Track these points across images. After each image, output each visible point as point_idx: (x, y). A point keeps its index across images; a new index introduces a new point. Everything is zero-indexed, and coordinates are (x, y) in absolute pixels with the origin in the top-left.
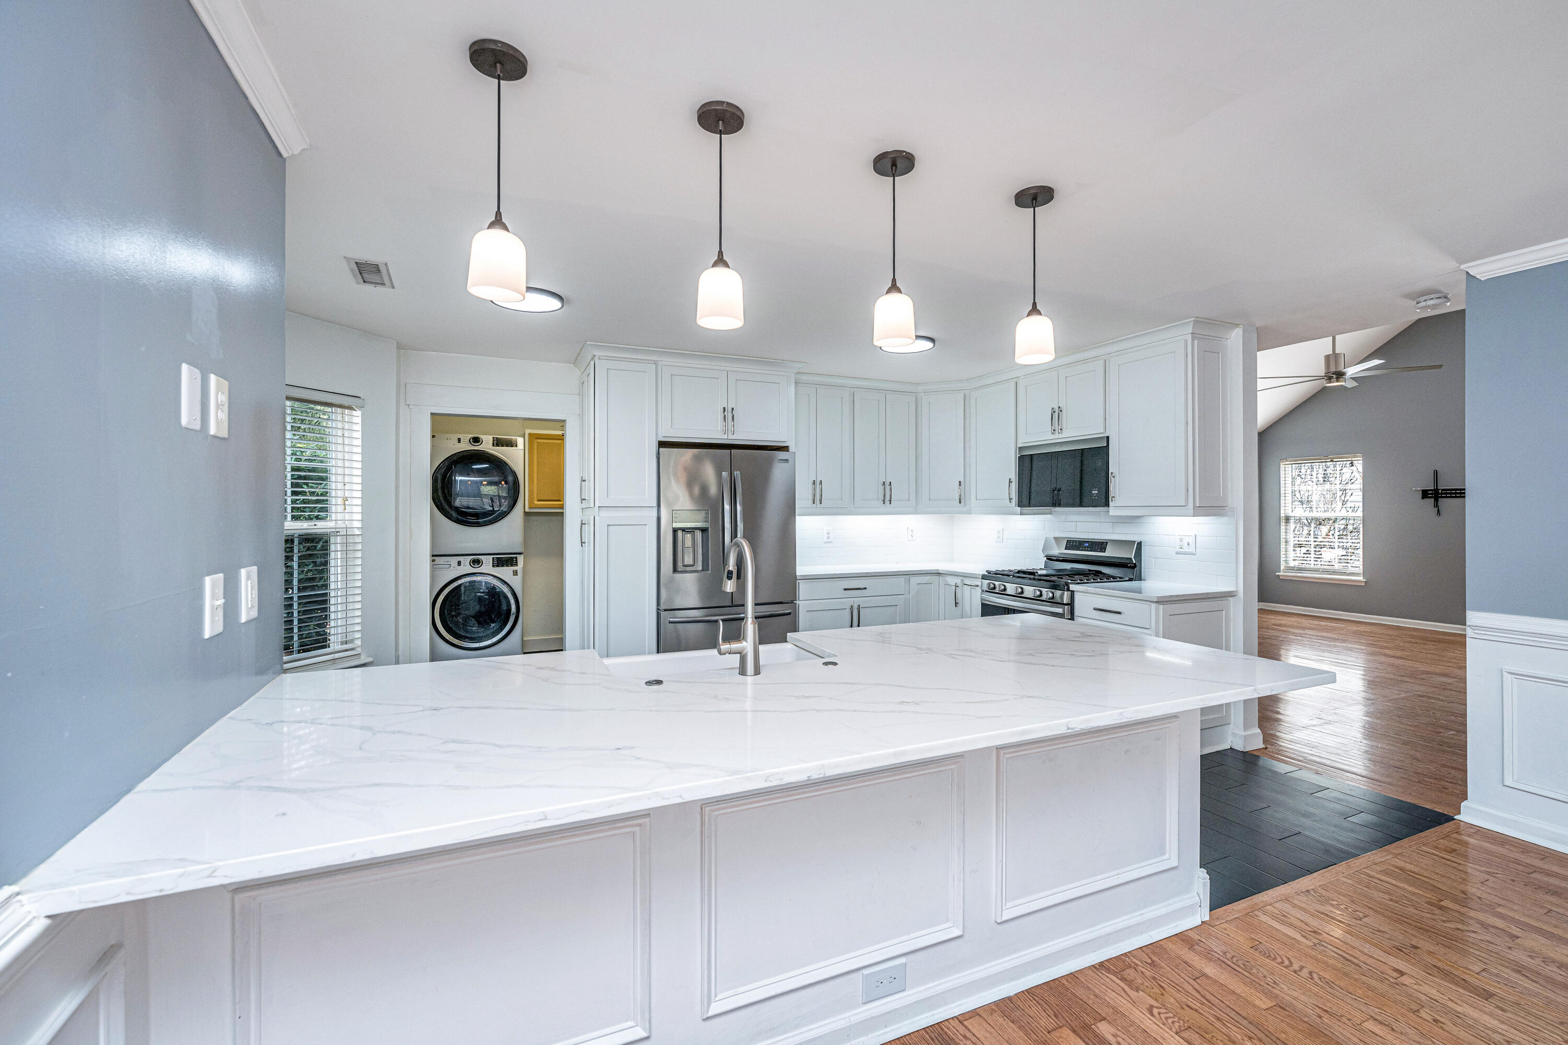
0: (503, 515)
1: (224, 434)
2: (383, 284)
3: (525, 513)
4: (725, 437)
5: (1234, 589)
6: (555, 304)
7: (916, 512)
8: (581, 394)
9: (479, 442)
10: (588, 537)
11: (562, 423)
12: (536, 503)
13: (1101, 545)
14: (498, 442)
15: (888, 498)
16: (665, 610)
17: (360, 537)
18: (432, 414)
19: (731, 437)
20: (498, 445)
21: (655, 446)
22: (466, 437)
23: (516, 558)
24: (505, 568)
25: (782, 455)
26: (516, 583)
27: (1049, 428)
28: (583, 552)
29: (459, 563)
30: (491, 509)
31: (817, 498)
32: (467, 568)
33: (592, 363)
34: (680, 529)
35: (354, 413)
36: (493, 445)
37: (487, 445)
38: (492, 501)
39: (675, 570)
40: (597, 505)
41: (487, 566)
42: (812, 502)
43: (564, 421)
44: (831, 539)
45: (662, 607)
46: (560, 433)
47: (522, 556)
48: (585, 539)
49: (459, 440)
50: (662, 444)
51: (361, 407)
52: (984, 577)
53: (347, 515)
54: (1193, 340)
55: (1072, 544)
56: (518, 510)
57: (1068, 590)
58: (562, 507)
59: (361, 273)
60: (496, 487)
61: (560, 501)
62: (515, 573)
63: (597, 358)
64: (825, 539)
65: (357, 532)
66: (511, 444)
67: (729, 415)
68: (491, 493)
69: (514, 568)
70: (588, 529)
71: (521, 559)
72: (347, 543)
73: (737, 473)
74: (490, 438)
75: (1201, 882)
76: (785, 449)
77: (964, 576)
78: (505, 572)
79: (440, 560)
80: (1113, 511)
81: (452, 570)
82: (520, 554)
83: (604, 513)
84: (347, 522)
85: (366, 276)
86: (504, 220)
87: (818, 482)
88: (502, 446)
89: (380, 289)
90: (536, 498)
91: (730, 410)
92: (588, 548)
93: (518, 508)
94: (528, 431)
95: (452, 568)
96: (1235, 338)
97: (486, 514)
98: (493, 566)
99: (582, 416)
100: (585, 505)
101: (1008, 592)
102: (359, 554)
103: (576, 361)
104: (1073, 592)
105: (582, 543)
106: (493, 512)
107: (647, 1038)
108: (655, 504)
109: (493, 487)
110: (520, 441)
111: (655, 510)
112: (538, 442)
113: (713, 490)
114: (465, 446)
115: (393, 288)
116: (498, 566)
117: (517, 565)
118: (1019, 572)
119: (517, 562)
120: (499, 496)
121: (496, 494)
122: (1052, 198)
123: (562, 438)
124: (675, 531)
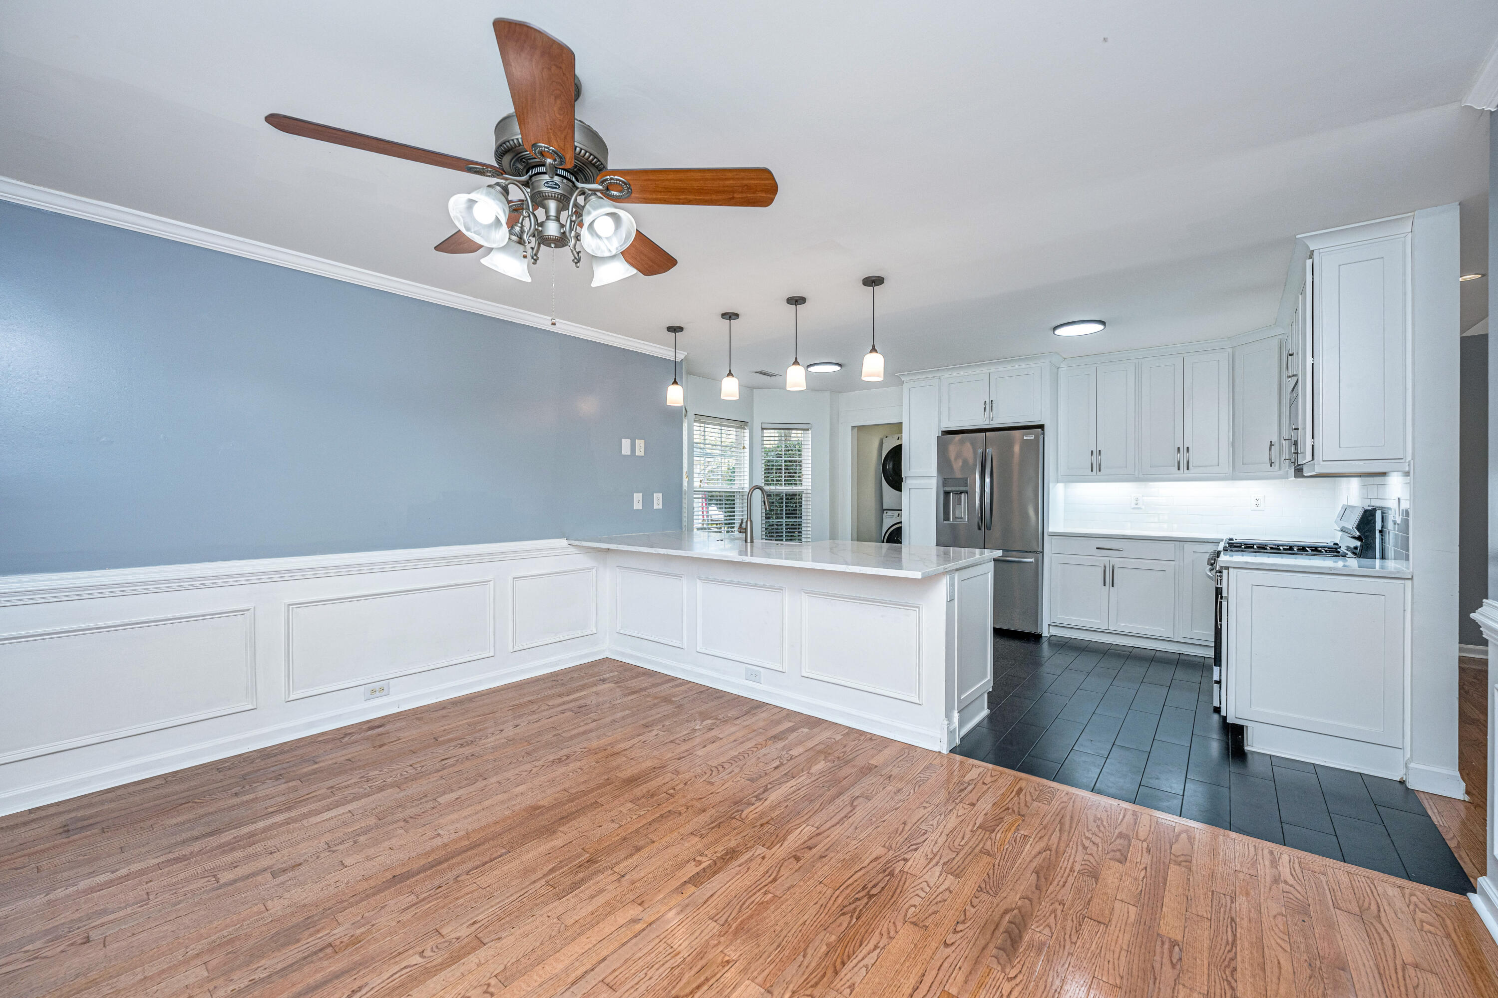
4: (987, 422)
6: (838, 368)
19: (991, 422)
21: (938, 434)
31: (1095, 467)
39: (947, 519)
42: (1090, 470)
50: (943, 433)
63: (904, 382)
67: (989, 406)
73: (989, 450)
76: (1040, 427)
87: (1096, 452)
91: (990, 402)
124: (946, 493)
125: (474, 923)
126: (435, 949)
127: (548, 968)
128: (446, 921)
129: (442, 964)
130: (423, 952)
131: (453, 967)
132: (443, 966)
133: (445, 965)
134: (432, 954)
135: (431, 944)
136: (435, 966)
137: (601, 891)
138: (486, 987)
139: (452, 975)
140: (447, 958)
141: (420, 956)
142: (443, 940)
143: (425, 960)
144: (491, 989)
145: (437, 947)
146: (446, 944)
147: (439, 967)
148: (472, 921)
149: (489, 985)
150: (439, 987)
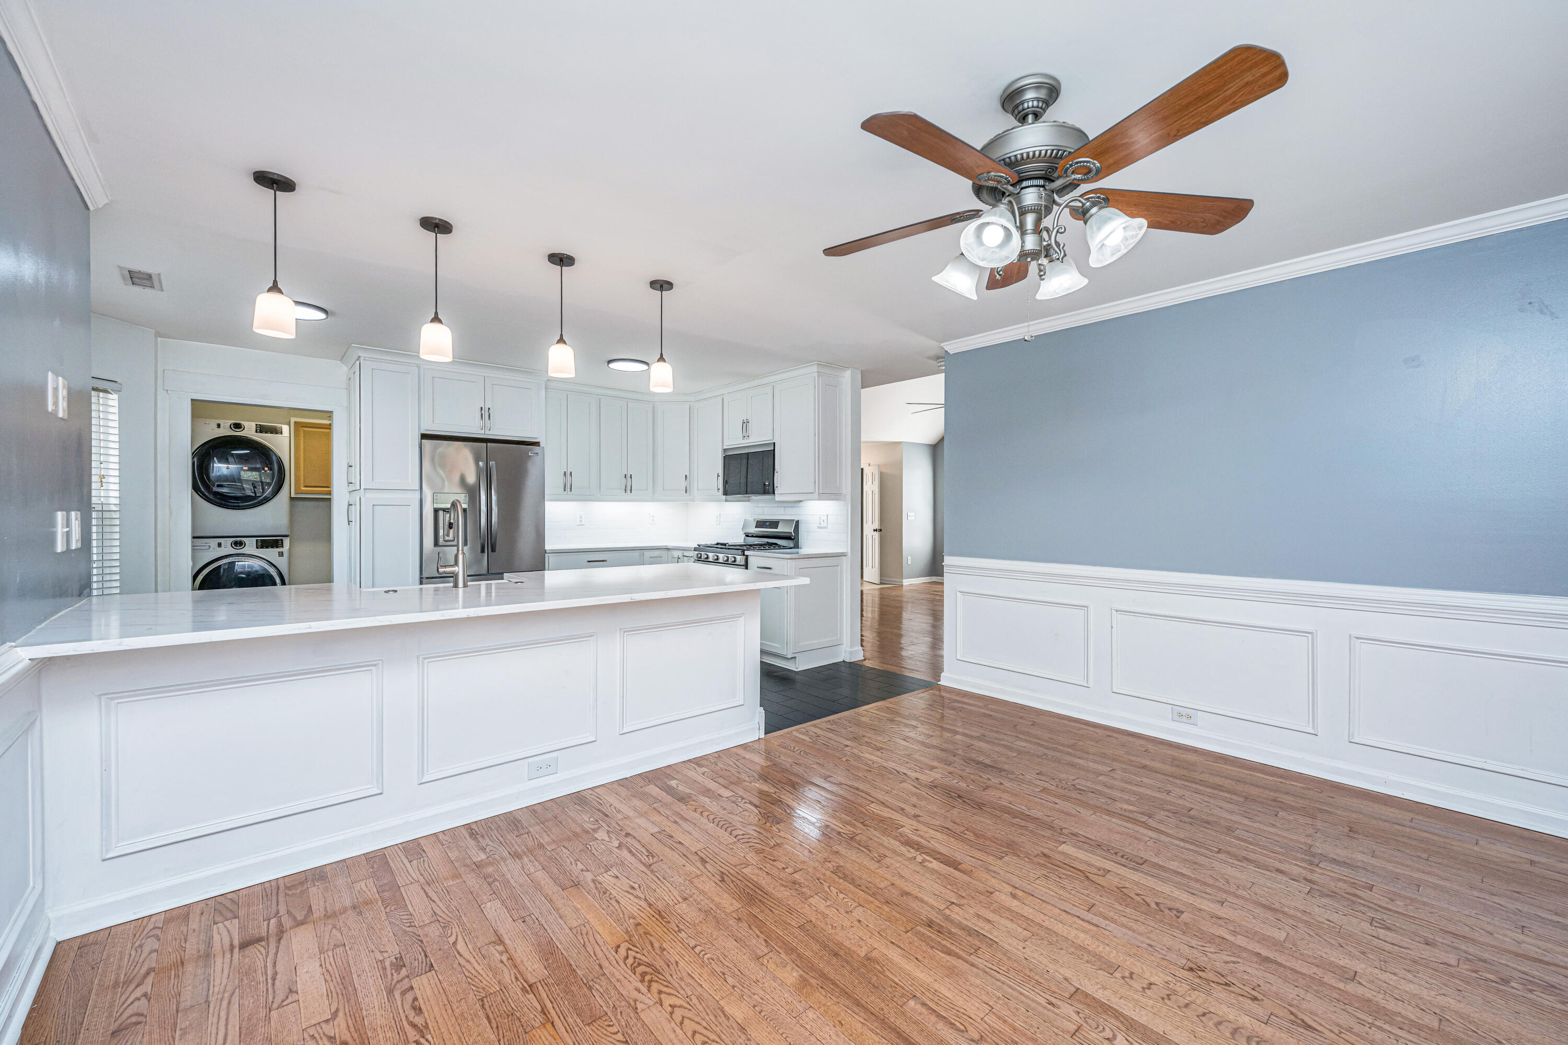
0: (267, 500)
1: (66, 417)
2: (152, 287)
3: (292, 499)
4: (483, 432)
5: (845, 551)
6: (322, 316)
7: (653, 500)
8: (348, 389)
9: (241, 428)
10: (354, 517)
11: (329, 414)
12: (303, 489)
13: (775, 524)
14: (261, 429)
15: (629, 488)
16: (427, 578)
17: (118, 513)
18: (192, 400)
19: (488, 432)
20: (261, 432)
21: (417, 437)
22: (226, 423)
23: (282, 540)
24: (270, 550)
25: (536, 449)
26: (282, 563)
27: (741, 436)
28: (350, 530)
29: (220, 545)
30: (254, 495)
31: (567, 487)
32: (227, 549)
33: (358, 362)
34: (441, 509)
35: (110, 396)
36: (256, 432)
37: (249, 431)
38: (255, 487)
39: (436, 544)
40: (363, 487)
41: (250, 547)
42: (563, 489)
43: (332, 412)
44: (583, 522)
45: (425, 575)
46: (327, 422)
47: (288, 539)
48: (352, 518)
49: (219, 426)
50: (424, 436)
51: (116, 391)
52: (695, 549)
53: (102, 492)
54: (819, 376)
55: (760, 524)
56: (284, 494)
57: (744, 555)
58: (330, 493)
59: (131, 278)
60: (257, 473)
61: (328, 487)
62: (281, 554)
63: (362, 359)
64: (578, 523)
65: (114, 508)
66: (275, 431)
67: (485, 414)
68: (252, 478)
69: (280, 550)
70: (355, 510)
71: (287, 542)
72: (102, 518)
73: (492, 463)
74: (253, 425)
75: (759, 716)
76: (537, 444)
77: (684, 549)
78: (271, 554)
79: (199, 542)
80: (778, 497)
81: (212, 552)
82: (286, 536)
83: (369, 495)
84: (102, 499)
85: (135, 280)
86: (279, 286)
87: (569, 473)
88: (266, 432)
89: (148, 291)
90: (302, 484)
91: (487, 410)
92: (355, 526)
93: (284, 493)
94: (293, 420)
95: (211, 549)
96: (847, 378)
97: (247, 498)
98: (257, 548)
99: (349, 408)
100: (352, 488)
101: (711, 559)
102: (117, 529)
103: (342, 359)
104: (747, 556)
105: (349, 522)
106: (255, 497)
107: (381, 793)
108: (417, 487)
109: (254, 473)
110: (285, 428)
111: (418, 493)
112: (304, 431)
113: (471, 479)
114: (226, 431)
115: (162, 290)
116: (262, 547)
117: (283, 547)
118: (717, 544)
119: (282, 544)
120: (262, 483)
121: (258, 479)
122: (672, 288)
123: (329, 427)
124: (436, 511)
125: (1050, 1003)
126: (1101, 1028)
127: (1086, 942)
128: (1056, 1030)
129: (1116, 1018)
130: (1108, 1039)
131: (1116, 1007)
132: (1117, 1015)
133: (1117, 1014)
134: (1107, 1029)
135: (1094, 1034)
136: (1122, 1022)
137: (979, 916)
138: (1126, 979)
139: (1125, 1005)
140: (1108, 1014)
141: (1115, 1039)
142: (1085, 1025)
143: (1118, 1034)
144: (1127, 974)
145: (1097, 1027)
146: (1089, 1021)
147: (1122, 1019)
148: (1050, 1007)
149: (1123, 978)
150: (1144, 1012)
